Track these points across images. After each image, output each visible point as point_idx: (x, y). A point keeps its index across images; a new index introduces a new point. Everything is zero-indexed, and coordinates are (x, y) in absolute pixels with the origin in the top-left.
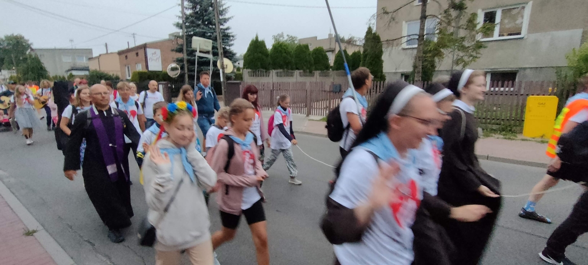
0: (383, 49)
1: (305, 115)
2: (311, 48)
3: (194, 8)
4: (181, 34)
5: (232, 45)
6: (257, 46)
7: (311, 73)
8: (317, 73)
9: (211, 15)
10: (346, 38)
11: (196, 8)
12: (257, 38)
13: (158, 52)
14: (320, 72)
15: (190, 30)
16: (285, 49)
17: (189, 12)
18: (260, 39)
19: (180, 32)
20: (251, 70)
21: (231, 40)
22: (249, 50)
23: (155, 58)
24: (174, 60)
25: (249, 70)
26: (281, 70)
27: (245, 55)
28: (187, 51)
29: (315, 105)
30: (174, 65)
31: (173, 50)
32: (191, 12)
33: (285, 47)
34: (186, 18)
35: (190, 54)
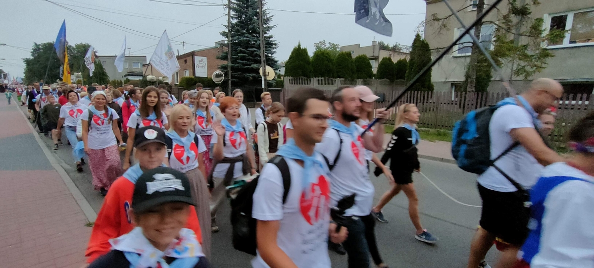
0: (432, 58)
2: (354, 56)
3: (239, 17)
4: (226, 42)
5: (275, 52)
6: (299, 54)
8: (359, 82)
9: (255, 24)
10: (391, 46)
11: (241, 18)
12: (299, 46)
13: (205, 59)
14: (362, 80)
15: (234, 38)
16: (326, 57)
17: (234, 21)
18: (302, 47)
20: (292, 78)
21: (274, 48)
22: (291, 58)
24: (220, 67)
25: (290, 78)
26: (322, 78)
27: (287, 62)
28: (231, 58)
30: (218, 72)
31: (218, 58)
32: (237, 21)
33: (327, 55)
34: (232, 27)
35: (234, 61)
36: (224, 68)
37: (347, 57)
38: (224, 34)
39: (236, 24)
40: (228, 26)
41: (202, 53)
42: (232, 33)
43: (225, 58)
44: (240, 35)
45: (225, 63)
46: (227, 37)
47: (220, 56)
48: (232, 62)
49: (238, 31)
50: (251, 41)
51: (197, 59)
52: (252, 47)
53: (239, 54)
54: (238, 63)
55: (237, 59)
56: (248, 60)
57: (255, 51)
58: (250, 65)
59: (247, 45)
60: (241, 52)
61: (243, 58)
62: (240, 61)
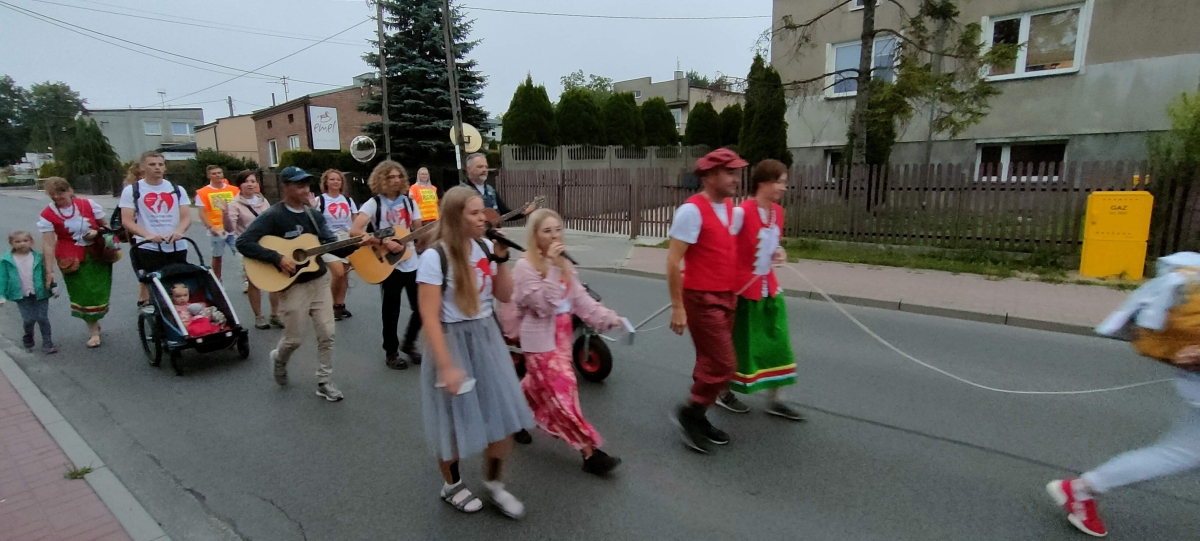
0: (787, 101)
1: (629, 236)
2: (640, 101)
3: (402, 24)
4: (377, 76)
5: (480, 96)
6: (529, 98)
7: (640, 153)
8: (652, 151)
9: (435, 38)
10: (712, 79)
11: (406, 24)
12: (529, 81)
13: (333, 112)
14: (657, 148)
15: (394, 68)
16: (585, 103)
17: (392, 32)
18: (536, 84)
19: (376, 72)
20: (517, 147)
21: (478, 87)
22: (514, 105)
23: (326, 125)
24: (364, 127)
25: (514, 147)
26: (579, 146)
27: (507, 115)
28: (390, 109)
29: (648, 214)
30: (363, 138)
31: (361, 109)
32: (398, 31)
33: (586, 100)
34: (388, 44)
35: (395, 115)
36: (374, 130)
37: (626, 104)
38: (373, 60)
39: (396, 39)
40: (379, 43)
41: (324, 99)
42: (389, 56)
43: (375, 109)
44: (404, 61)
45: (375, 119)
46: (378, 65)
47: (366, 106)
48: (392, 118)
49: (400, 52)
50: (429, 74)
51: (315, 112)
52: (433, 86)
53: (405, 101)
54: (405, 119)
55: (401, 110)
56: (426, 112)
57: (438, 93)
58: (429, 123)
59: (421, 80)
60: (409, 96)
61: (414, 109)
62: (408, 115)
